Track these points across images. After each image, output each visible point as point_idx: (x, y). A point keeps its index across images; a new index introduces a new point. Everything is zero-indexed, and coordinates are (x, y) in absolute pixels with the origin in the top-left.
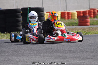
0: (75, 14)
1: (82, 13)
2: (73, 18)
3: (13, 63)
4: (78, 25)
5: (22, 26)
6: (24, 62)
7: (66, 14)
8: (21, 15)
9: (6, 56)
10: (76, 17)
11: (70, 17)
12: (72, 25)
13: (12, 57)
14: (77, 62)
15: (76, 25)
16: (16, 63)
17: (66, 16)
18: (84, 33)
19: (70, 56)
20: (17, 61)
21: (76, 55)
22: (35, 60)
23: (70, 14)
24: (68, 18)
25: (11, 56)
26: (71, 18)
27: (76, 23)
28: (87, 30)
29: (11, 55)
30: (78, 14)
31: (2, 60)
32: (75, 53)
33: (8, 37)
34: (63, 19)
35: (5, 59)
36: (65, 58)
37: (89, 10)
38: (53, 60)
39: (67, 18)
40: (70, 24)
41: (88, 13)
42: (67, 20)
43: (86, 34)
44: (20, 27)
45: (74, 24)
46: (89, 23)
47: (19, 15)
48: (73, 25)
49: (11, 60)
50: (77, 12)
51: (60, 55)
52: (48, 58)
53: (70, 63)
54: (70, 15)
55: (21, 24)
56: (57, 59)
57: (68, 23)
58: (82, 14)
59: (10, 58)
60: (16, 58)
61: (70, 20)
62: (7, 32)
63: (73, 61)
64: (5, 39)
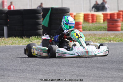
0: (100, 16)
1: (109, 15)
2: (98, 21)
3: (42, 74)
4: (106, 30)
5: (42, 30)
6: (55, 73)
7: (90, 16)
8: (42, 17)
9: (33, 65)
10: (102, 21)
11: (95, 20)
12: (99, 30)
13: (40, 67)
14: (120, 74)
15: (104, 29)
16: (46, 74)
17: (90, 18)
18: (117, 39)
19: (109, 67)
20: (47, 71)
21: (116, 67)
22: (69, 71)
23: (95, 16)
24: (93, 21)
25: (38, 66)
26: (96, 22)
27: (104, 28)
28: (120, 36)
29: (38, 64)
30: (104, 17)
31: (29, 70)
32: (116, 64)
33: (27, 43)
34: (86, 22)
35: (32, 68)
36: (104, 70)
37: (117, 12)
38: (90, 71)
39: (91, 21)
40: (97, 29)
41: (116, 15)
42: (91, 23)
43: (120, 41)
44: (40, 31)
45: (102, 28)
46: (119, 28)
47: (39, 17)
48: (101, 30)
49: (40, 71)
50: (103, 14)
51: (98, 65)
52: (84, 69)
53: (112, 75)
54: (95, 18)
55: (41, 28)
56: (95, 70)
57: (94, 28)
58: (109, 17)
59: (37, 67)
60: (44, 67)
61: (94, 23)
62: (25, 37)
63: (114, 73)
64: (23, 45)
